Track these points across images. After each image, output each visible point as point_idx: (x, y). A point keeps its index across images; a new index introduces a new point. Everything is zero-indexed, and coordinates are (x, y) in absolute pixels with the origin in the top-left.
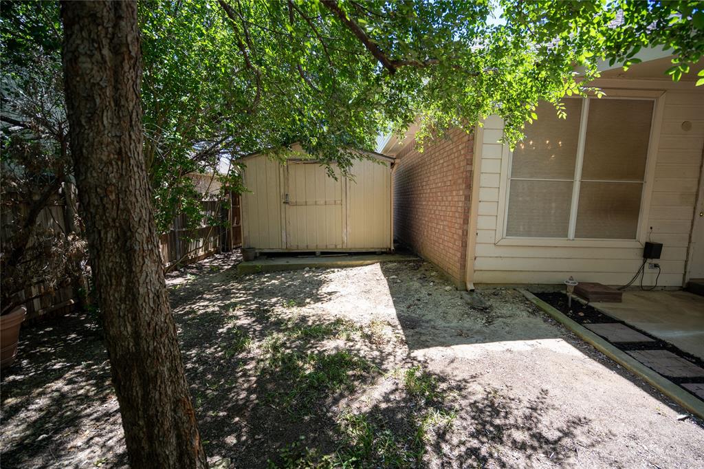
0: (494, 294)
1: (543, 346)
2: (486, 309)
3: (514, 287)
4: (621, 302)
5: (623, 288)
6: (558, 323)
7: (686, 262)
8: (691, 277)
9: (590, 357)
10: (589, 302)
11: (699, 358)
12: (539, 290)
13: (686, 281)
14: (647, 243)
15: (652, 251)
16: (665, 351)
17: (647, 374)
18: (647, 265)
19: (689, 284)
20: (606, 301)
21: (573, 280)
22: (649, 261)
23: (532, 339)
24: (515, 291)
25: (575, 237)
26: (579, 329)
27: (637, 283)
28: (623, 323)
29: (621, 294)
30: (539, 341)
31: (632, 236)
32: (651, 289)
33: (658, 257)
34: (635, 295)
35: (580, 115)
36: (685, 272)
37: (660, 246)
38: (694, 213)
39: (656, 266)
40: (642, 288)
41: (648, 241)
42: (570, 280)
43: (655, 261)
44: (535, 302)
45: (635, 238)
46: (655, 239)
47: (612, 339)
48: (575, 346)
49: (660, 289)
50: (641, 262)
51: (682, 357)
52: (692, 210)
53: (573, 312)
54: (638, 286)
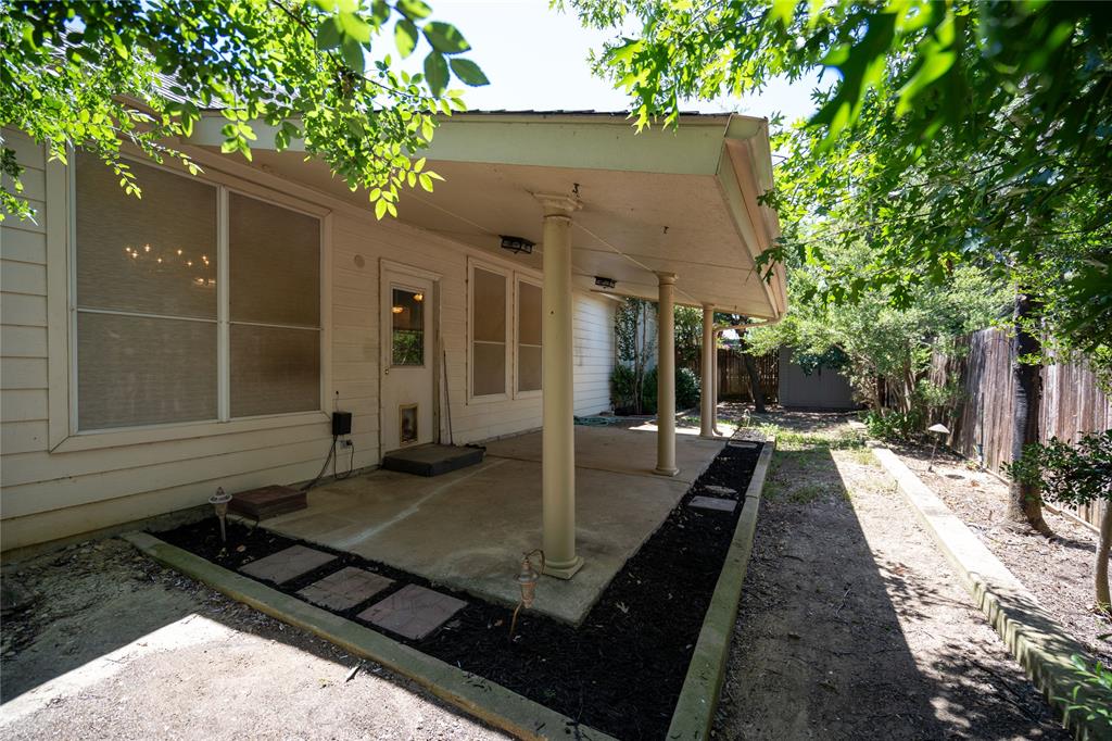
0: (58, 564)
1: (150, 649)
2: (25, 608)
3: (115, 532)
4: (305, 507)
5: (311, 485)
6: (194, 582)
7: (379, 432)
8: (388, 450)
9: (239, 630)
10: (258, 521)
11: (382, 563)
12: (174, 523)
13: (382, 456)
14: (334, 414)
15: (341, 423)
16: (349, 569)
17: (317, 623)
18: (338, 445)
19: (385, 459)
20: (285, 513)
21: (223, 493)
22: (340, 438)
23: (130, 641)
24: (114, 541)
25: (231, 417)
26: (229, 582)
27: (329, 472)
28: (302, 542)
29: (304, 496)
30: (142, 640)
31: (317, 407)
32: (347, 476)
33: (349, 432)
34: (327, 490)
35: (216, 213)
36: (380, 445)
37: (349, 416)
38: (380, 369)
39: (349, 443)
40: (336, 478)
41: (335, 411)
42: (218, 493)
43: (346, 437)
44: (153, 553)
45: (319, 409)
46: (344, 408)
47: (279, 579)
48: (217, 620)
49: (357, 473)
50: (331, 441)
51: (365, 569)
52: (376, 368)
53: (228, 550)
54: (331, 476)
